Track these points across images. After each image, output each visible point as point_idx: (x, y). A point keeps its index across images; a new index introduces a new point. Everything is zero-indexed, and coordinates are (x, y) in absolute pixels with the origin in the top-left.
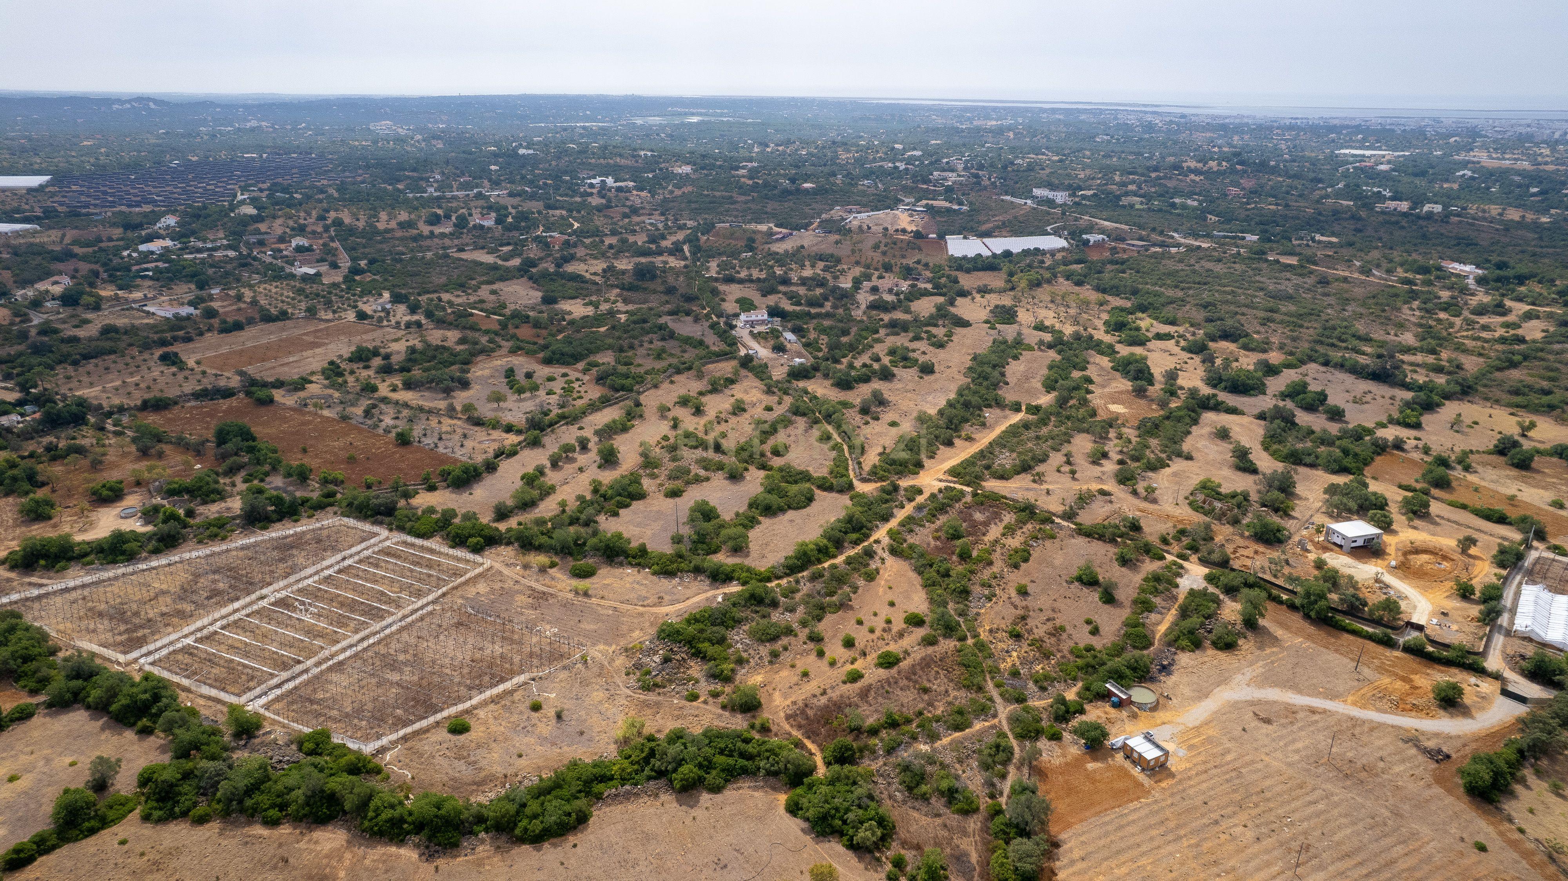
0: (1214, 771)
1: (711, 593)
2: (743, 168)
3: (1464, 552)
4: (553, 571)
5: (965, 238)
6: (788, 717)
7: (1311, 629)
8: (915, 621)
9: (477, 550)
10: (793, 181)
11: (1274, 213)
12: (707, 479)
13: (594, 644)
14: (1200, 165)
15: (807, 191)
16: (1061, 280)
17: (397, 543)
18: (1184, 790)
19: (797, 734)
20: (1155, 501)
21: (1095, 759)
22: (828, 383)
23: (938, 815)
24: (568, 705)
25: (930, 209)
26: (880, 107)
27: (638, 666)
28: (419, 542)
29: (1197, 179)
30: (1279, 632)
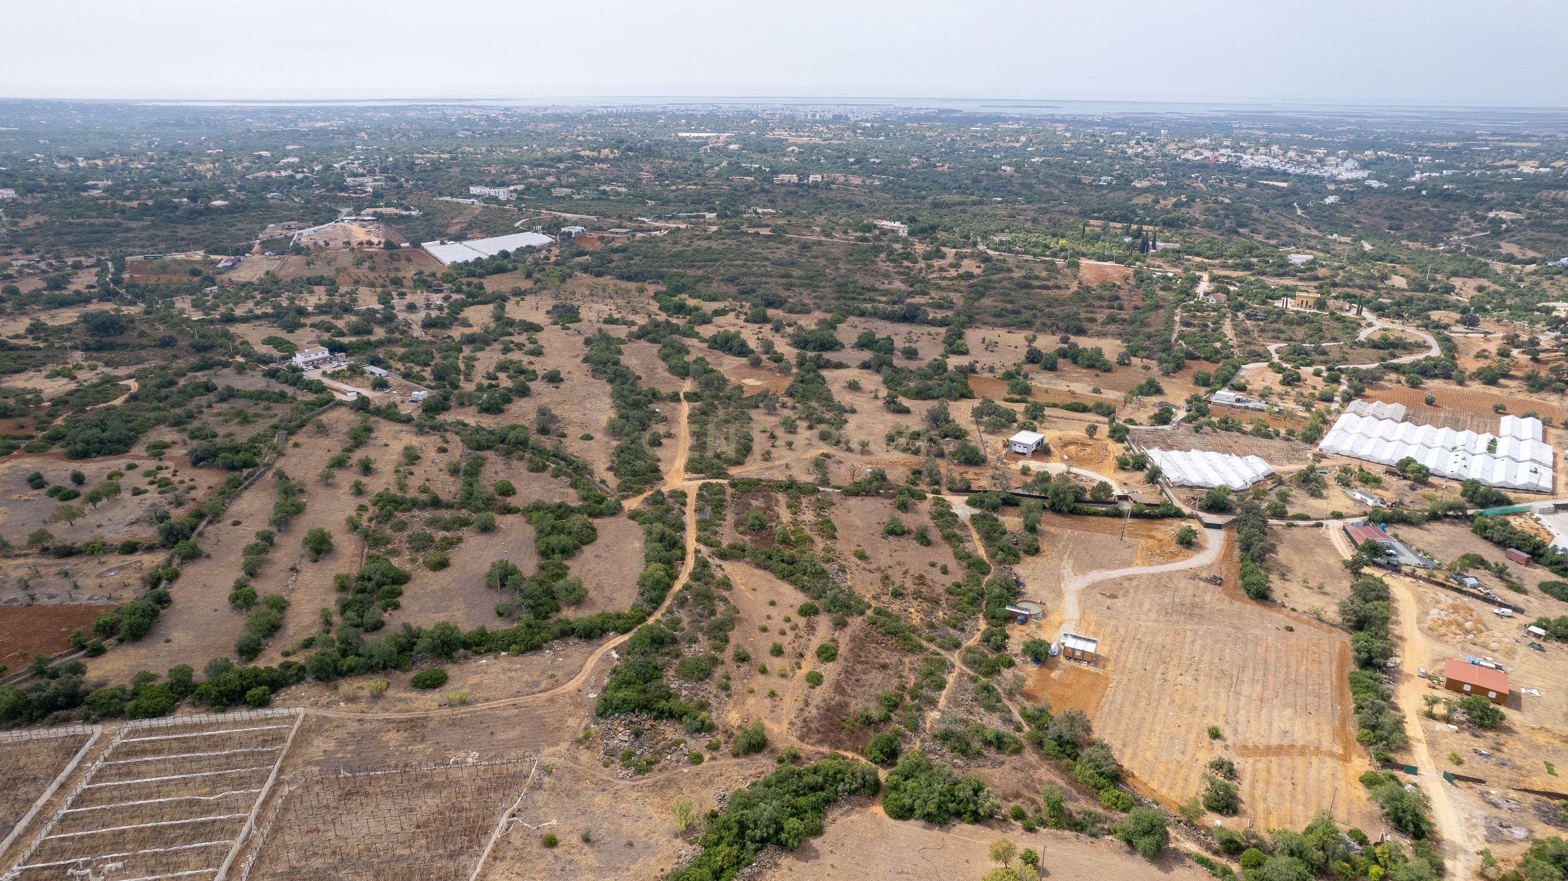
0: (1125, 645)
1: (600, 652)
2: (95, 187)
3: (1091, 436)
4: (390, 693)
5: (442, 243)
6: (802, 738)
7: (1067, 521)
8: (807, 611)
9: (263, 703)
10: (193, 198)
11: (699, 193)
12: (460, 540)
13: (538, 751)
14: (595, 154)
15: (219, 208)
16: (578, 274)
17: (127, 736)
18: (1125, 667)
19: (825, 749)
20: (869, 453)
21: (1051, 669)
22: (473, 409)
23: (1002, 763)
24: (582, 824)
25: (379, 217)
26: (159, 110)
27: (610, 753)
28: (162, 722)
29: (605, 166)
30: (1053, 530)
